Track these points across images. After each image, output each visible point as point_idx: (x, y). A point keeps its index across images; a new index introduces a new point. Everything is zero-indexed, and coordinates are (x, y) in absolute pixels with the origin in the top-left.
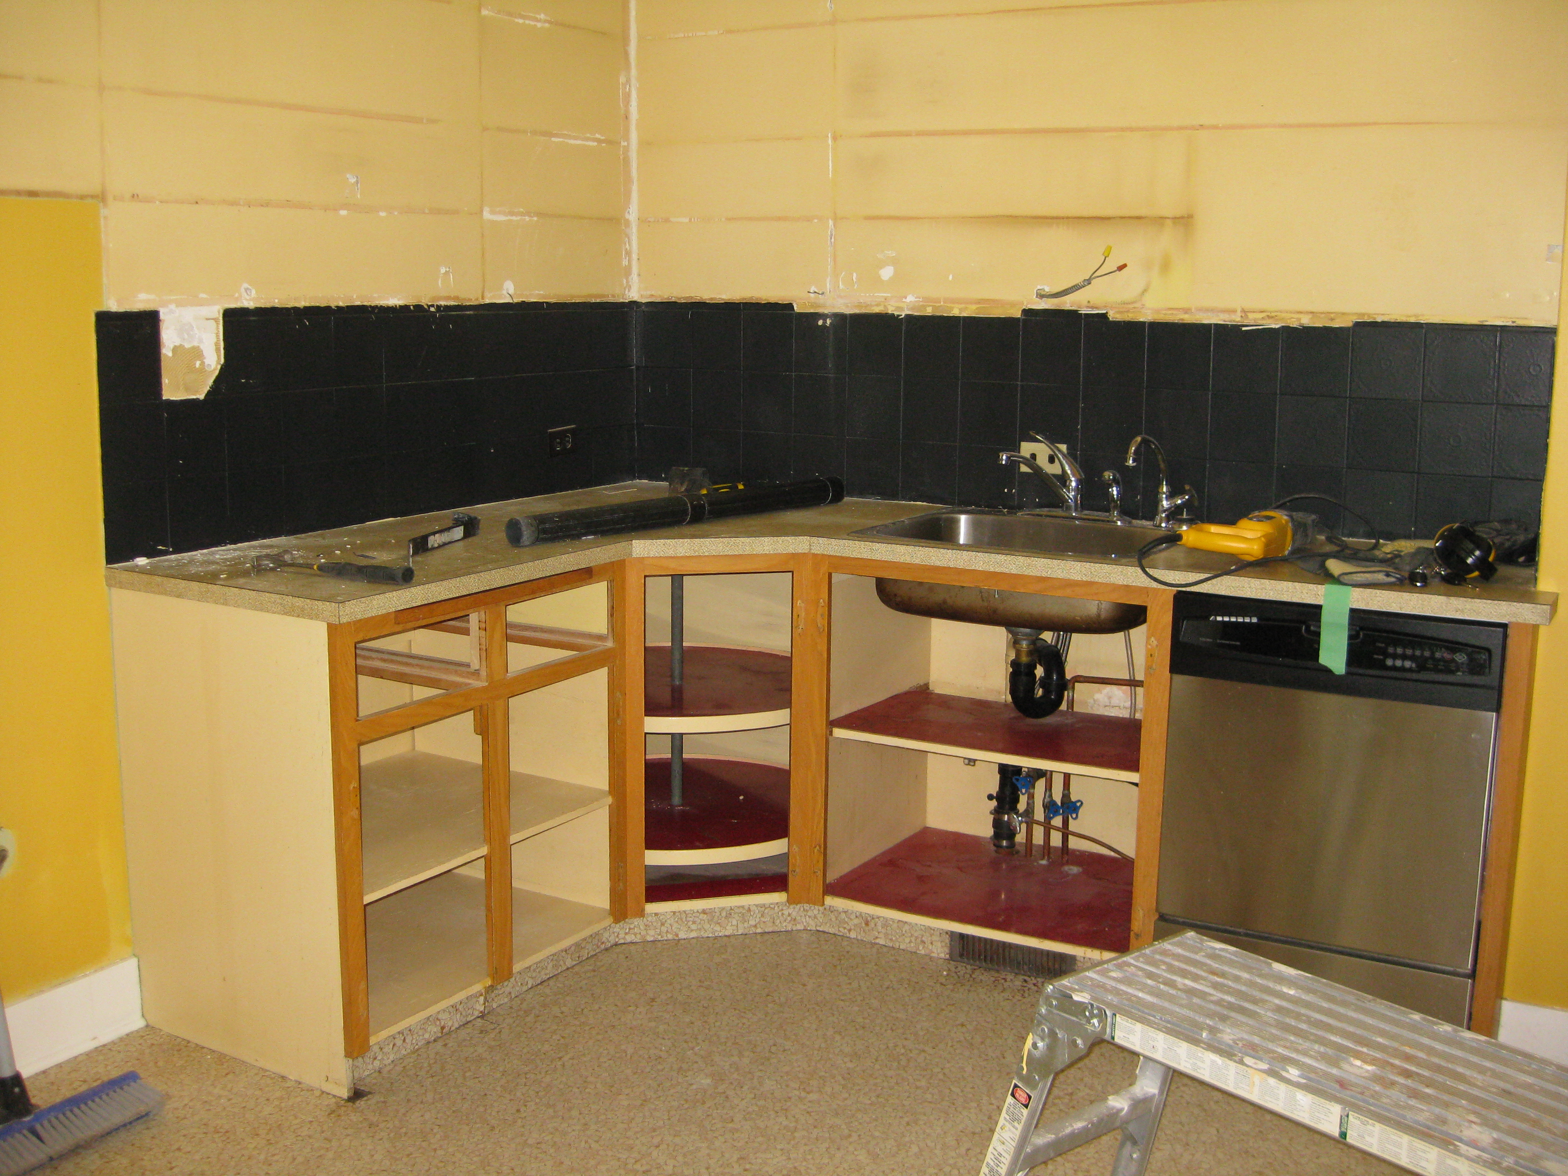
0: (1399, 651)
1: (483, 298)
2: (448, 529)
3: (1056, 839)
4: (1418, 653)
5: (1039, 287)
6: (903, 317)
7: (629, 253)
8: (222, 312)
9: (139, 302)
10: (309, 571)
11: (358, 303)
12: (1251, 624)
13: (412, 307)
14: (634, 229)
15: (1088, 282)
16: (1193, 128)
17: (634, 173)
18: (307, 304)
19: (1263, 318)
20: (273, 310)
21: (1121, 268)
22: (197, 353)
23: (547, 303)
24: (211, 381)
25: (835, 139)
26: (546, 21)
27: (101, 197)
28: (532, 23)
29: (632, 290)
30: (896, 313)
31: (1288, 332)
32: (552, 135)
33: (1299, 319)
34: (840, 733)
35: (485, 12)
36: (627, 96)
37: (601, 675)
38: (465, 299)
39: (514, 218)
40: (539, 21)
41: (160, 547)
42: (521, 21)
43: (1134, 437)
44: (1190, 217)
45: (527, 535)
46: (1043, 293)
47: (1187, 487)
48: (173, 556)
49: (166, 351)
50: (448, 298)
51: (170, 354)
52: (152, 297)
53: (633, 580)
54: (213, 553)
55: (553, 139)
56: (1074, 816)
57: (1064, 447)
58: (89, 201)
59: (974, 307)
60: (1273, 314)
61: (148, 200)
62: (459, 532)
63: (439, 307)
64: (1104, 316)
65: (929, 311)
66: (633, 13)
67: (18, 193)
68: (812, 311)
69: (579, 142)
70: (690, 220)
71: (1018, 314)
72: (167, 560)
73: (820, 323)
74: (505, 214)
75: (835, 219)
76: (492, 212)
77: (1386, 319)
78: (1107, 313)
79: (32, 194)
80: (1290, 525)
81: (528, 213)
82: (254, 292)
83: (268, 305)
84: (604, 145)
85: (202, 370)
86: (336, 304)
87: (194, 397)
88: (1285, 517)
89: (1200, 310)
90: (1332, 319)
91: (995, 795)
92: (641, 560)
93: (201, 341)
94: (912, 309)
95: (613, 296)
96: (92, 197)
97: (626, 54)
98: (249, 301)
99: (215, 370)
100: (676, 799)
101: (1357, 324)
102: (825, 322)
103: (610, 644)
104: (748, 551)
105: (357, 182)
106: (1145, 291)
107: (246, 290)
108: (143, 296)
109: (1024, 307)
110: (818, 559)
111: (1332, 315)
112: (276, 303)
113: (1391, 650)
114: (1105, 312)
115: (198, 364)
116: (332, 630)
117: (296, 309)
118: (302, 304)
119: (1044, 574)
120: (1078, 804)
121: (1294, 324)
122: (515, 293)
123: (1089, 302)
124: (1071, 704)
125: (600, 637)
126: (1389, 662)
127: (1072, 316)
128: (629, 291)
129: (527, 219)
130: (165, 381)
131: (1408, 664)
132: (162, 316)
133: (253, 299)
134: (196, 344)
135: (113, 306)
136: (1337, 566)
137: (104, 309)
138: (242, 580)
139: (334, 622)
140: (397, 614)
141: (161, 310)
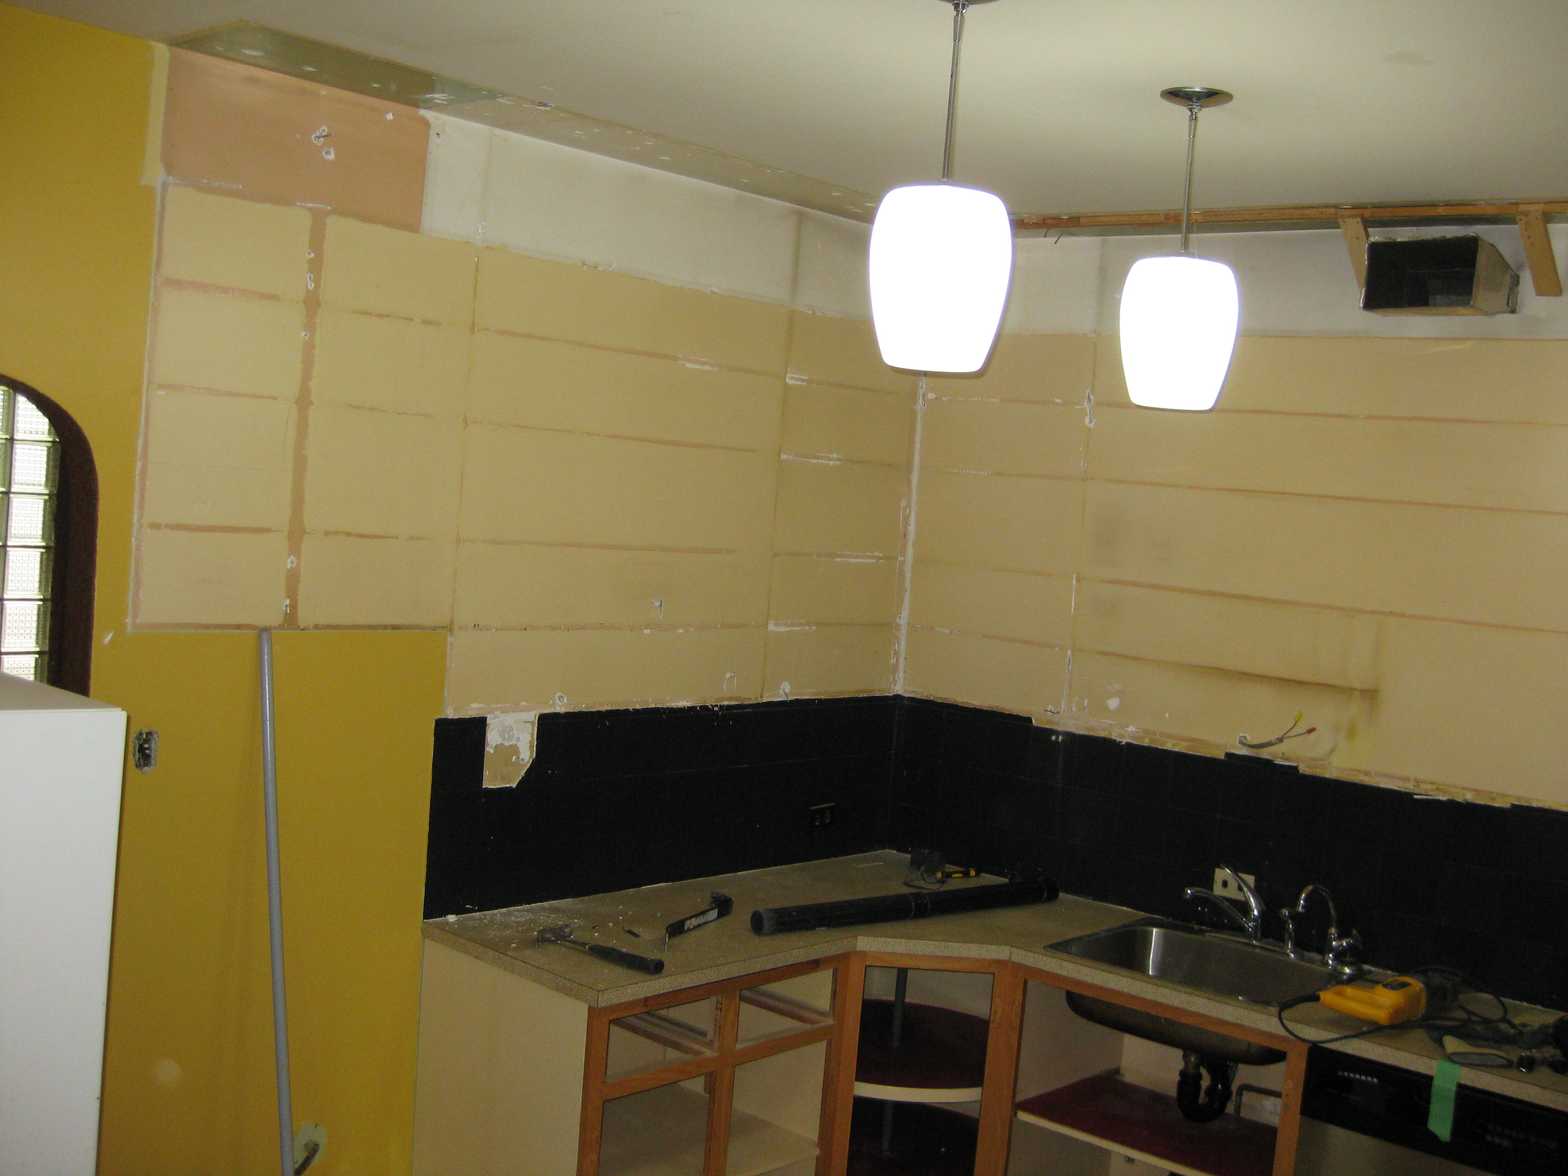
0: (1499, 1129)
1: (761, 697)
2: (703, 913)
4: (1515, 1134)
5: (1242, 735)
6: (1124, 743)
7: (896, 653)
8: (538, 716)
9: (472, 711)
10: (581, 948)
11: (653, 706)
12: (1372, 1083)
13: (698, 708)
14: (903, 634)
15: (1281, 740)
16: (1383, 613)
17: (908, 583)
18: (609, 708)
19: (1432, 790)
20: (580, 714)
21: (1311, 731)
22: (514, 749)
23: (819, 700)
24: (523, 773)
25: (1078, 580)
26: (839, 459)
27: (450, 628)
28: (825, 462)
29: (897, 685)
30: (1118, 740)
31: (1452, 804)
32: (833, 556)
33: (1464, 795)
34: (1023, 1116)
35: (783, 457)
36: (907, 519)
37: (821, 1047)
38: (746, 699)
39: (796, 629)
40: (832, 459)
41: (468, 906)
42: (815, 461)
43: (1308, 884)
44: (1376, 691)
45: (767, 926)
46: (1244, 741)
47: (1354, 932)
48: (477, 914)
49: (489, 749)
50: (730, 699)
51: (492, 751)
52: (482, 705)
53: (856, 969)
54: (509, 914)
55: (836, 559)
57: (1250, 879)
58: (439, 631)
59: (1185, 744)
60: (1441, 787)
61: (488, 628)
62: (714, 914)
63: (722, 707)
64: (1295, 769)
65: (1146, 742)
66: (917, 446)
67: (385, 627)
68: (1047, 726)
69: (859, 560)
70: (952, 632)
71: (1222, 757)
72: (473, 919)
74: (787, 625)
75: (1073, 651)
76: (777, 625)
77: (1540, 805)
78: (1298, 766)
79: (395, 627)
80: (1425, 991)
81: (809, 624)
82: (565, 699)
83: (576, 710)
84: (881, 561)
85: (517, 763)
86: (633, 708)
87: (508, 786)
88: (1421, 985)
89: (1379, 774)
90: (1493, 799)
92: (864, 953)
93: (518, 740)
94: (1133, 738)
95: (880, 690)
96: (442, 627)
97: (909, 482)
98: (560, 707)
99: (528, 762)
100: (885, 1146)
101: (1514, 806)
102: (1057, 738)
103: (830, 1021)
104: (956, 954)
105: (661, 605)
106: (1332, 751)
107: (560, 697)
108: (474, 705)
109: (1227, 751)
110: (1018, 967)
111: (1494, 795)
112: (584, 708)
113: (1491, 1128)
114: (1296, 765)
115: (514, 758)
117: (599, 713)
118: (605, 708)
119: (1203, 1012)
121: (1460, 799)
122: (791, 692)
123: (1283, 754)
124: (1238, 1108)
125: (821, 1013)
126: (1489, 1138)
127: (1269, 763)
128: (894, 685)
129: (807, 628)
130: (486, 773)
131: (1504, 1142)
132: (488, 721)
133: (565, 705)
134: (513, 742)
135: (451, 714)
136: (1452, 1044)
137: (443, 717)
138: (528, 953)
139: (594, 1004)
140: (646, 1000)
141: (489, 717)
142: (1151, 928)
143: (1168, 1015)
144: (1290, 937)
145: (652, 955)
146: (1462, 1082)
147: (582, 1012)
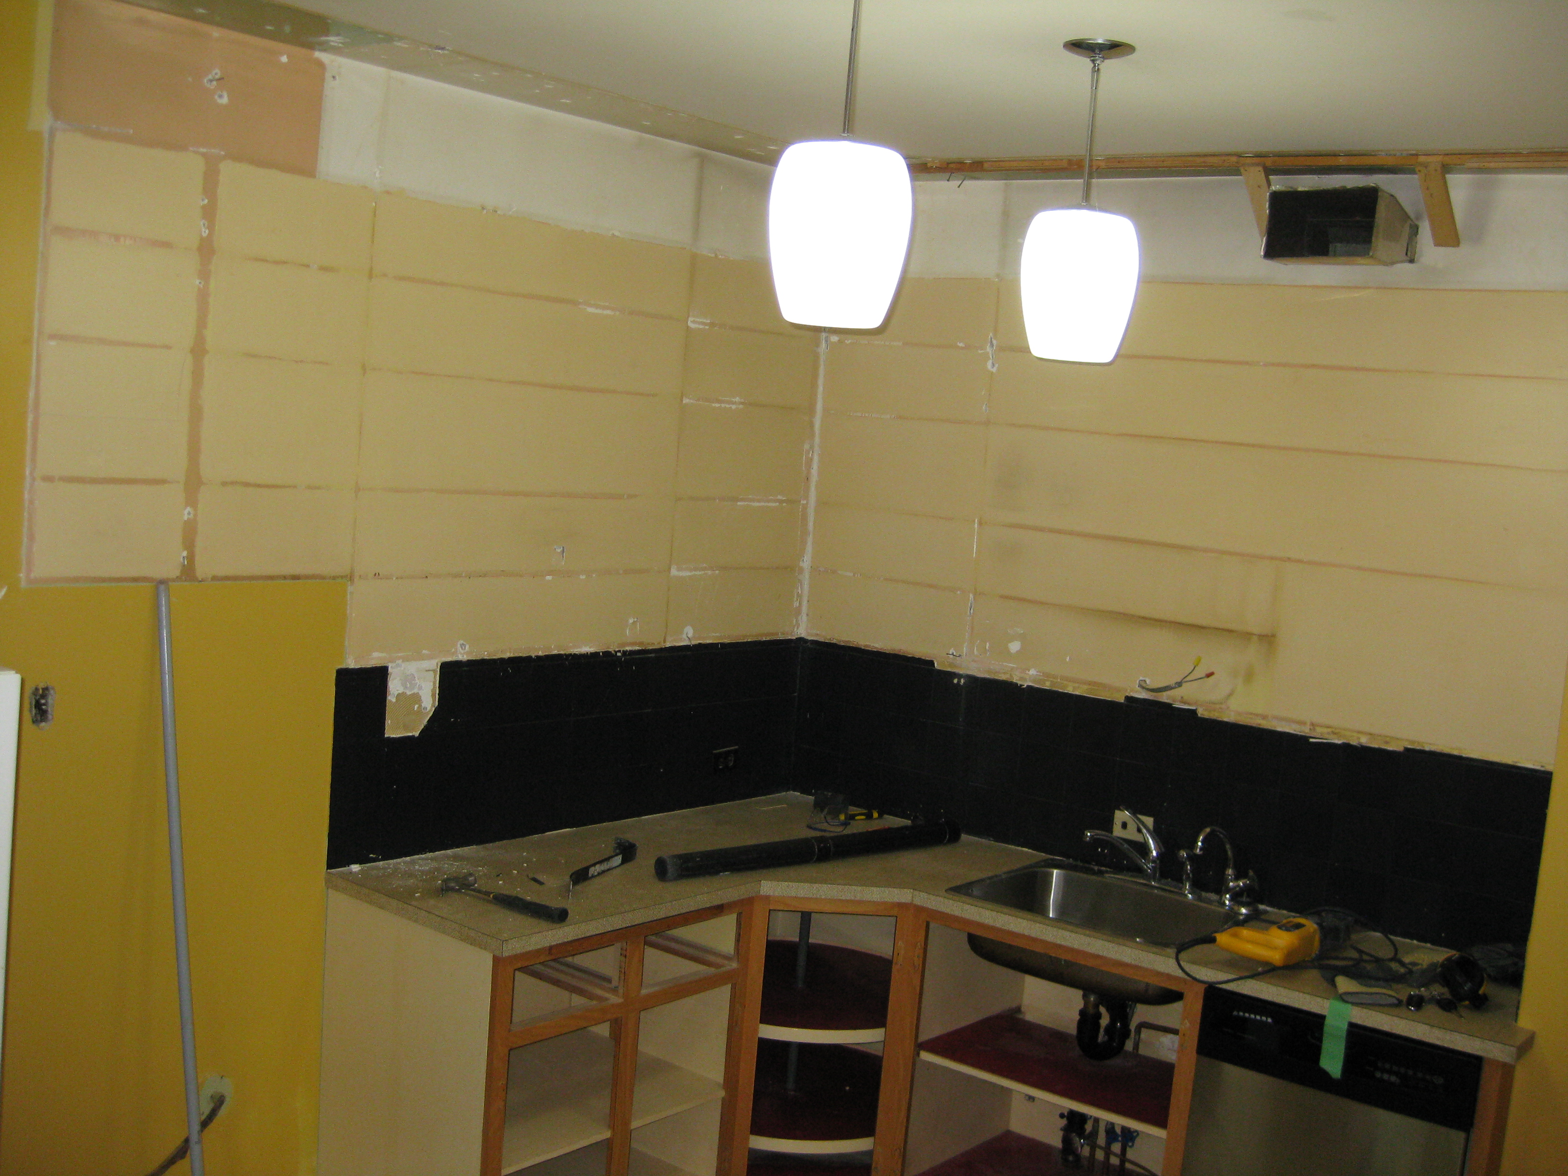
0: (1387, 1066)
1: (665, 641)
2: (607, 859)
3: (1114, 1161)
4: (1402, 1070)
5: (1141, 678)
6: (1025, 687)
7: (799, 596)
8: (439, 664)
9: (373, 660)
10: (486, 897)
11: (555, 652)
12: (1266, 1022)
13: (601, 654)
14: (806, 577)
15: (1179, 684)
16: (1281, 559)
17: (811, 527)
18: (512, 655)
19: (1328, 733)
20: (483, 662)
21: (1209, 675)
22: (416, 698)
23: (721, 644)
24: (425, 721)
25: (980, 524)
26: (742, 403)
27: (350, 577)
28: (727, 406)
29: (800, 628)
30: (1019, 683)
31: (1348, 748)
32: (735, 499)
33: (1359, 738)
34: (926, 1056)
35: (685, 401)
36: (809, 462)
37: (725, 991)
38: (648, 644)
39: (698, 573)
40: (733, 403)
41: (372, 855)
42: (717, 405)
43: (1206, 827)
44: (1273, 636)
45: (671, 870)
46: (1144, 685)
47: (1251, 873)
48: (381, 863)
49: (391, 698)
50: (633, 644)
51: (394, 700)
52: (383, 655)
53: (759, 914)
54: (413, 862)
55: (739, 503)
56: (1130, 1144)
57: (1149, 821)
58: (339, 580)
59: (1086, 687)
60: (1337, 731)
61: (388, 578)
62: (618, 860)
63: (624, 653)
64: (1194, 712)
65: (1047, 686)
66: (820, 389)
67: (285, 578)
68: (949, 669)
69: (762, 504)
70: (854, 575)
71: (1122, 700)
72: (377, 868)
73: (956, 681)
74: (691, 571)
75: (975, 595)
76: (678, 570)
77: (1433, 748)
78: (1196, 709)
79: (296, 578)
80: (1318, 932)
81: (711, 568)
82: (467, 647)
83: (478, 657)
84: (784, 504)
85: (419, 712)
86: (536, 654)
87: (411, 734)
88: (1315, 926)
89: (1276, 718)
90: (1387, 743)
91: (1066, 1114)
92: (767, 898)
93: (420, 688)
94: (1034, 681)
95: (783, 634)
96: (342, 577)
97: (812, 425)
98: (462, 655)
99: (430, 711)
100: (790, 1085)
101: (1407, 750)
102: (959, 682)
103: (734, 965)
104: (859, 897)
105: (563, 551)
106: (1230, 695)
107: (462, 645)
108: (376, 654)
109: (1127, 694)
110: (920, 910)
111: (1388, 739)
112: (486, 656)
113: (1380, 1064)
114: (1194, 708)
115: (416, 706)
116: (497, 960)
117: (502, 660)
118: (507, 655)
119: (1101, 953)
120: (1135, 1134)
121: (1354, 742)
122: (694, 637)
123: (1182, 697)
124: (1136, 1046)
125: (727, 958)
126: (1378, 1075)
127: (1168, 706)
128: (797, 628)
129: (710, 572)
130: (388, 722)
131: (1393, 1078)
132: (390, 670)
133: (467, 653)
134: (416, 691)
135: (352, 663)
136: (1344, 984)
137: (344, 666)
138: (432, 902)
139: (498, 953)
140: (551, 948)
141: (390, 666)
142: (1052, 870)
143: (1068, 957)
144: (1188, 878)
145: (556, 903)
146: (1354, 1021)
147: (486, 961)
